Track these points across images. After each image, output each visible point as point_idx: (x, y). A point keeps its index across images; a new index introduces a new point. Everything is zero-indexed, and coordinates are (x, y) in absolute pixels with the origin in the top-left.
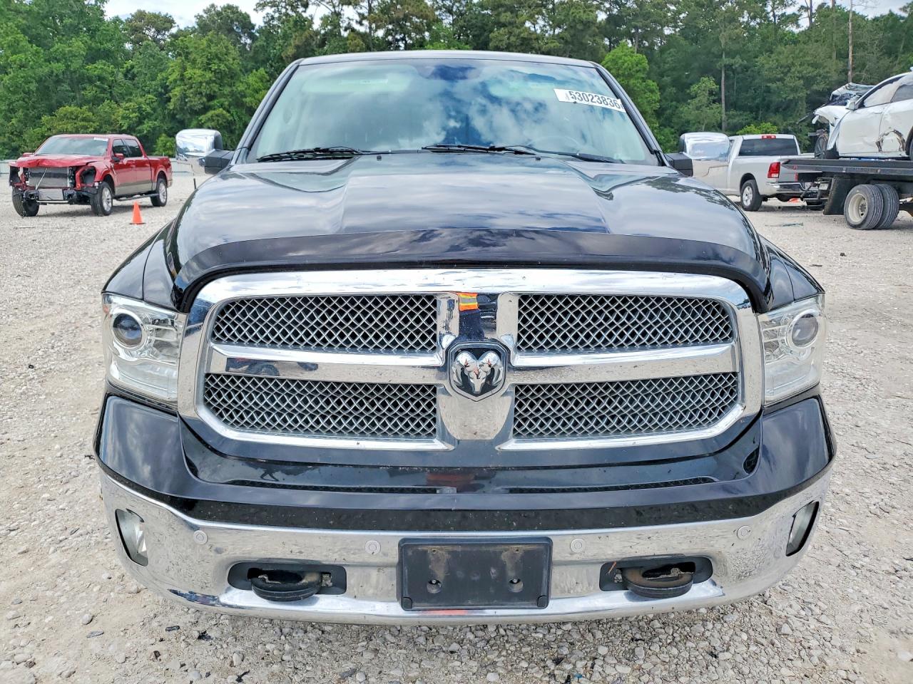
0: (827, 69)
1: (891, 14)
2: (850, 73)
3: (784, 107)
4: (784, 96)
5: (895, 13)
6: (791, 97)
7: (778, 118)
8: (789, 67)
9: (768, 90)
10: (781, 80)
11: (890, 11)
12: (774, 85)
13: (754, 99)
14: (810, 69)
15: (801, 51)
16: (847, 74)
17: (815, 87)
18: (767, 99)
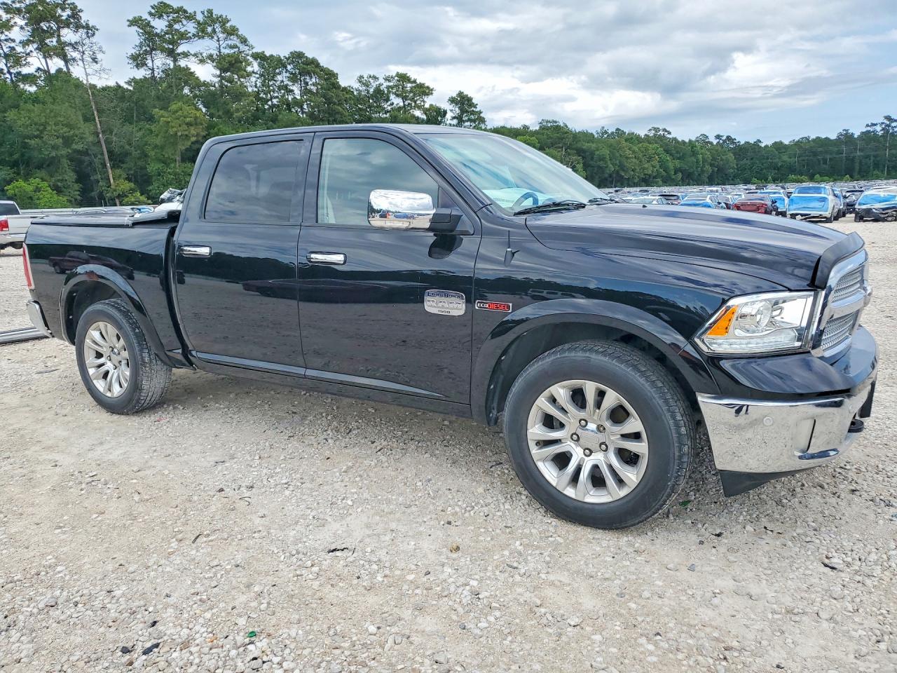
0: (81, 131)
1: (119, 86)
2: (100, 136)
3: (47, 163)
4: (47, 153)
5: (122, 85)
6: (53, 154)
7: (43, 173)
8: (45, 125)
9: (25, 146)
10: (40, 137)
11: (117, 83)
12: (33, 142)
13: (11, 155)
14: (65, 129)
15: (51, 111)
16: (98, 136)
17: (75, 146)
18: (27, 155)
